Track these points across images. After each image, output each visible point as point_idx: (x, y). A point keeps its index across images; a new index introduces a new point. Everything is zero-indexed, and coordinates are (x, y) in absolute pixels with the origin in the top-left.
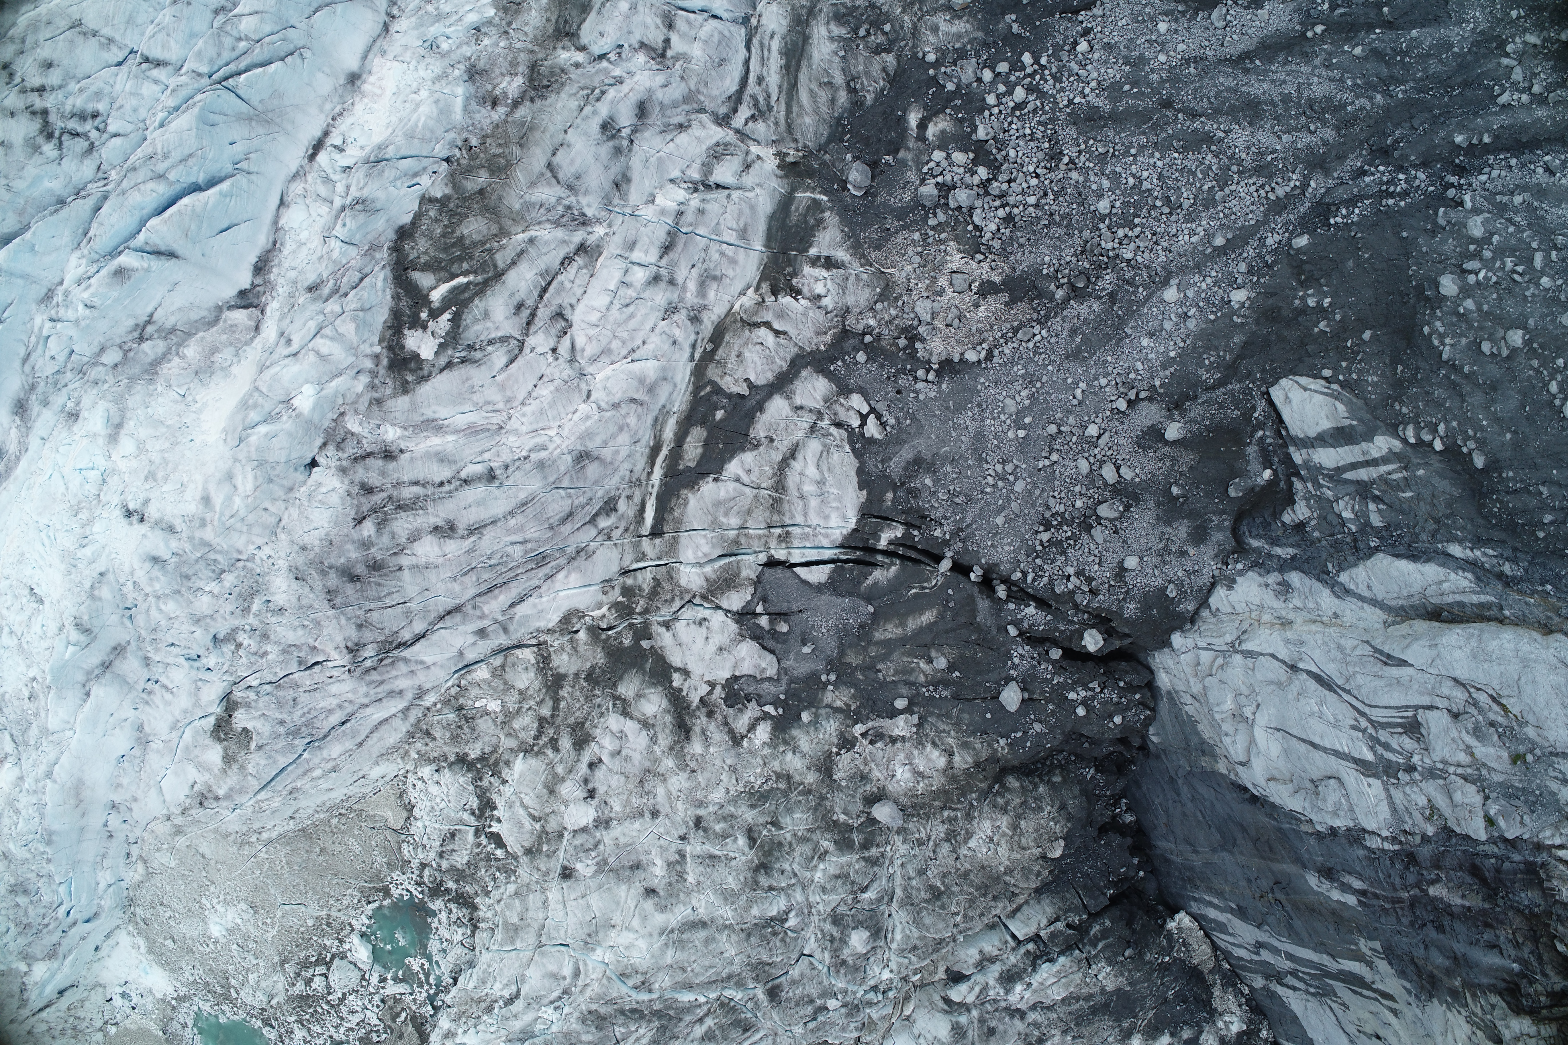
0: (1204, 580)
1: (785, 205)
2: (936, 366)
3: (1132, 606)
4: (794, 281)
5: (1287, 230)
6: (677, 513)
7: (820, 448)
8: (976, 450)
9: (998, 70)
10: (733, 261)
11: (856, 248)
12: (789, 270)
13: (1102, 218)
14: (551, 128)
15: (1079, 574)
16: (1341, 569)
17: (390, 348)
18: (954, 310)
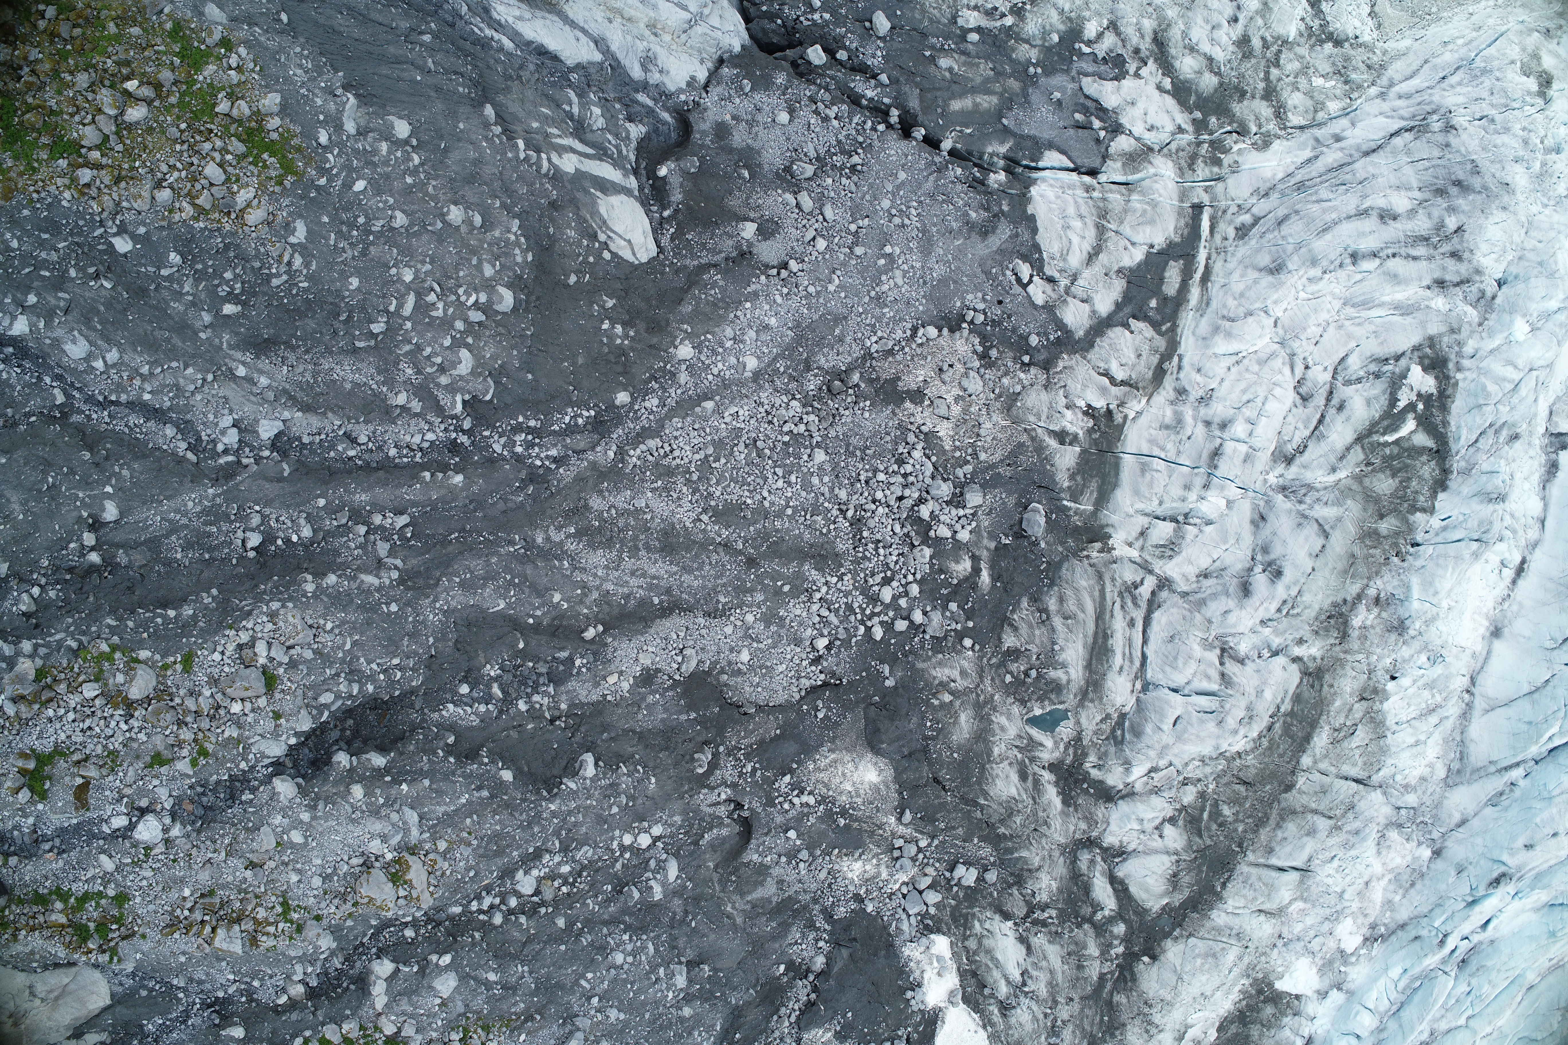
0: (716, 91)
1: (1103, 498)
2: (965, 325)
3: (779, 81)
4: (1091, 423)
5: (636, 412)
6: (1182, 223)
7: (1069, 258)
8: (929, 240)
9: (906, 623)
10: (1152, 442)
11: (1040, 448)
12: (1096, 436)
13: (818, 445)
14: (1327, 573)
15: (826, 119)
16: (601, 64)
17: (1448, 378)
18: (947, 379)
